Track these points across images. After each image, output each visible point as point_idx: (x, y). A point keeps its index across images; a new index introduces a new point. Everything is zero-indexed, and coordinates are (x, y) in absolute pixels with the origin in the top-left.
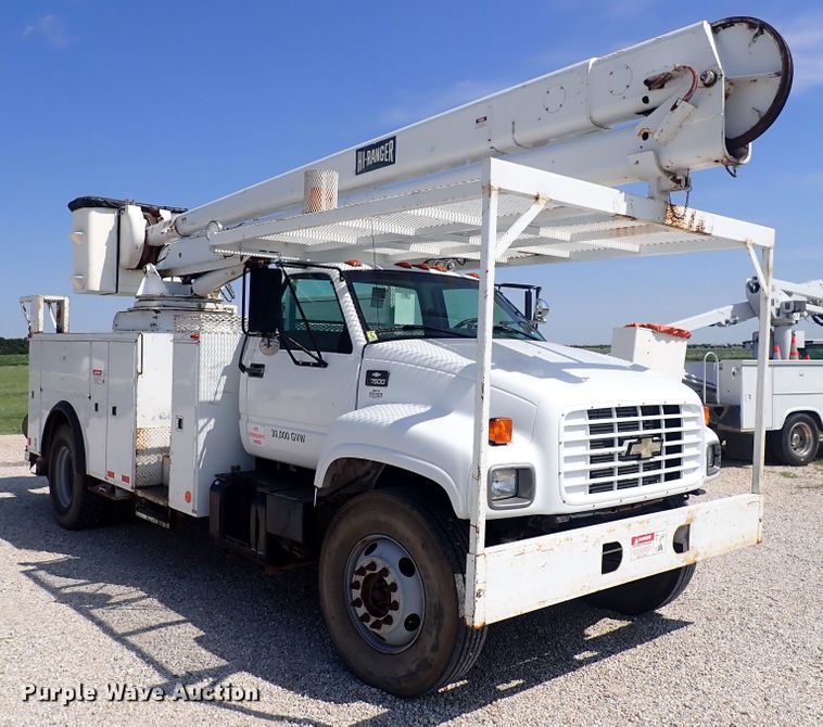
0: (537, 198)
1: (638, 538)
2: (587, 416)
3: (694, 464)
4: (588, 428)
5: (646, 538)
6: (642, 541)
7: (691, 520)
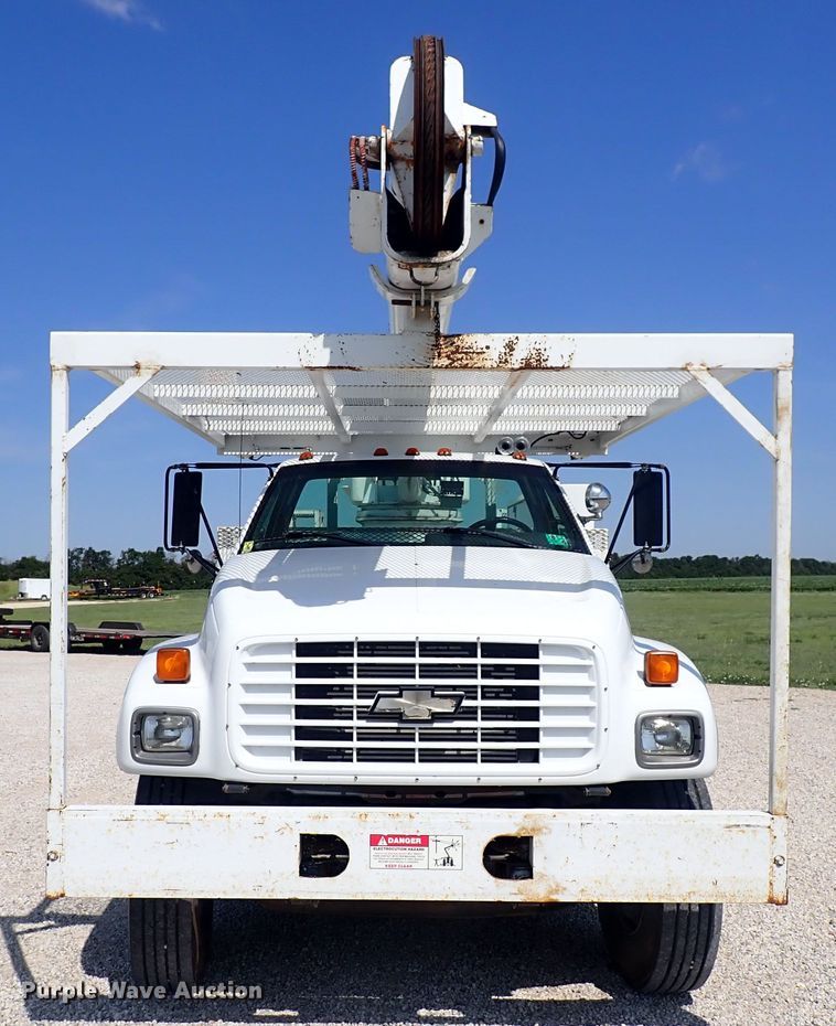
0: (137, 367)
1: (386, 837)
2: (294, 652)
3: (581, 742)
4: (294, 668)
5: (407, 841)
6: (396, 845)
7: (533, 830)
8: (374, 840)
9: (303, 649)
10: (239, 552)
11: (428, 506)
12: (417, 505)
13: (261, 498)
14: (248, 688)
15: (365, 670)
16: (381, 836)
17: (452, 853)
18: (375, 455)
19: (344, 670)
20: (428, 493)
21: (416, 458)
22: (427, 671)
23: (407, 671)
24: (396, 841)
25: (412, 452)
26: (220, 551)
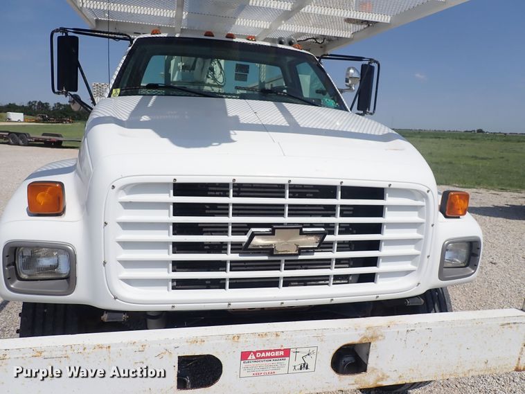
1: (255, 353)
2: (172, 191)
3: (407, 266)
4: (172, 207)
5: (273, 354)
6: (263, 358)
7: (372, 338)
8: (245, 356)
9: (180, 189)
10: (109, 96)
11: (209, 85)
12: (203, 84)
13: (124, 58)
14: (126, 225)
15: (240, 210)
16: (251, 352)
17: (308, 360)
18: (205, 35)
19: (221, 210)
20: (209, 78)
21: (234, 40)
22: (295, 211)
23: (277, 210)
24: (263, 355)
25: (231, 36)
26: (96, 100)
